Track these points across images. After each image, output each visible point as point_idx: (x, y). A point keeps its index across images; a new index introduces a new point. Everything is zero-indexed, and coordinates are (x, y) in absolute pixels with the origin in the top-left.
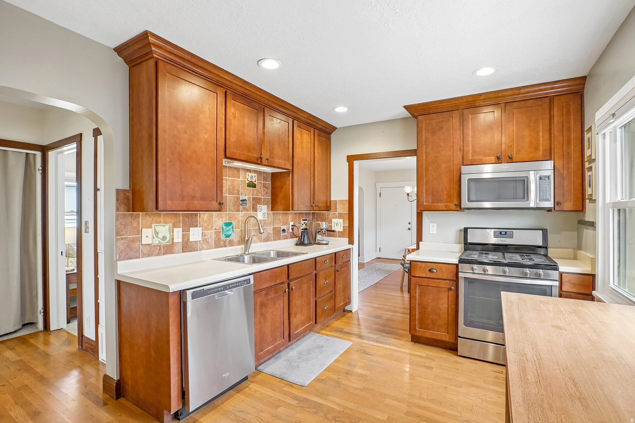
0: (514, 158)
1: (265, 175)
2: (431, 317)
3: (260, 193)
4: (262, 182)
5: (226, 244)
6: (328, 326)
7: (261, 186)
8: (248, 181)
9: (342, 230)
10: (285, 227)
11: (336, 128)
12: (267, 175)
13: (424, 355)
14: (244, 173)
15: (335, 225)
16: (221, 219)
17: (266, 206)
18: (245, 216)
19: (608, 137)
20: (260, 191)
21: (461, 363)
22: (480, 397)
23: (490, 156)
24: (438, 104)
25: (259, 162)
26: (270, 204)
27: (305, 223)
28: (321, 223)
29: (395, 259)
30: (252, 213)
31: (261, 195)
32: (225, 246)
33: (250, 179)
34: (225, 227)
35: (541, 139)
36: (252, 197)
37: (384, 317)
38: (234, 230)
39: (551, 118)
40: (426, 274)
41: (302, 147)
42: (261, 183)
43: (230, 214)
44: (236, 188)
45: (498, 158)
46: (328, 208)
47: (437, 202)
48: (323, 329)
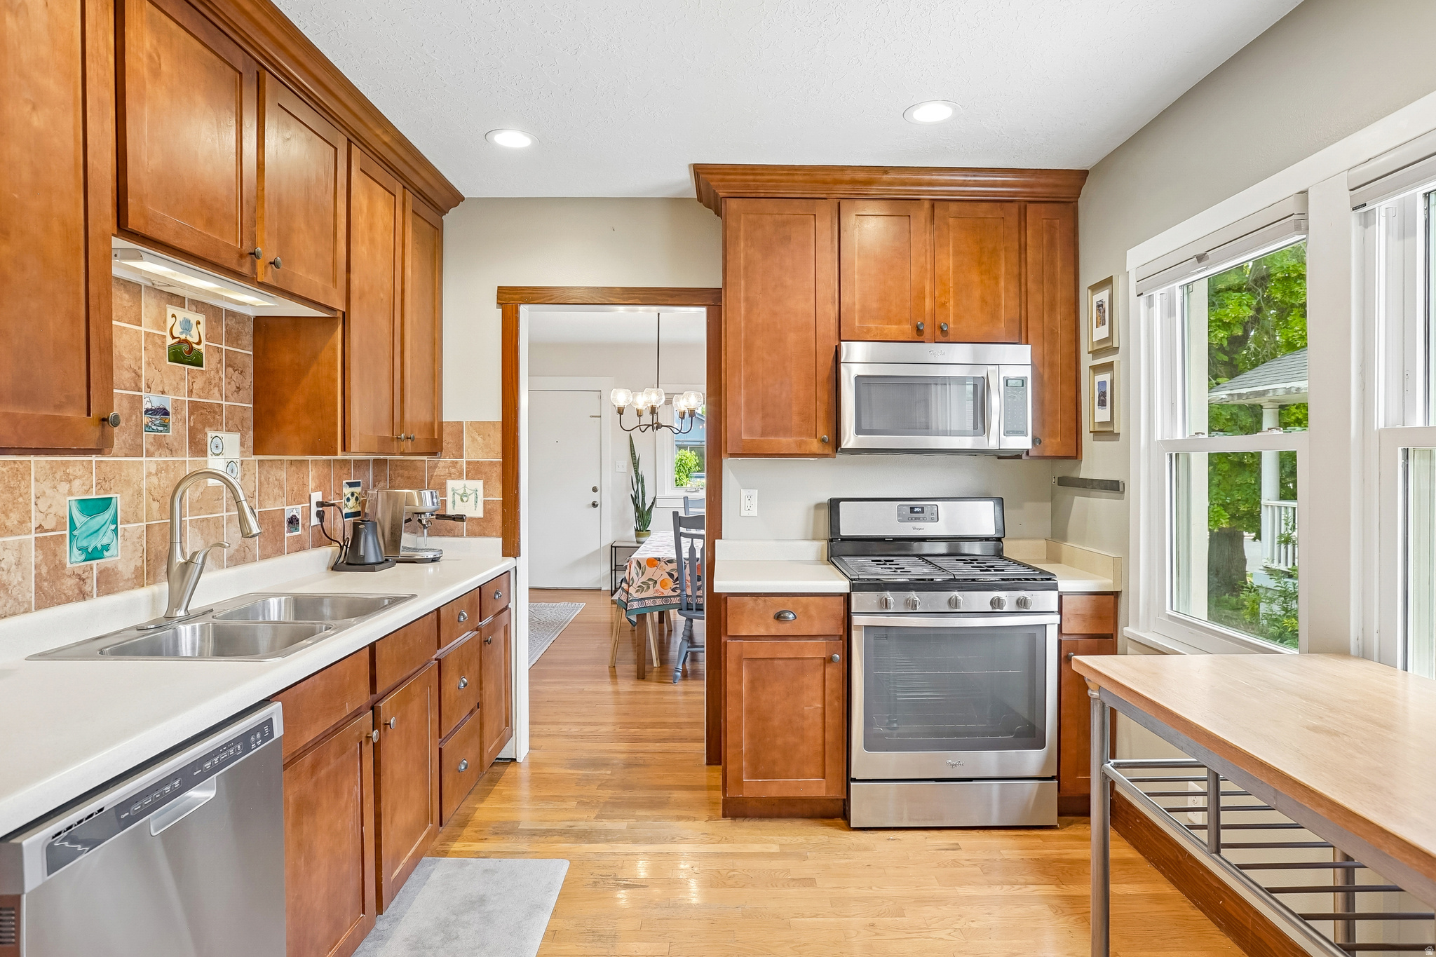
0: (951, 332)
1: (232, 322)
2: (779, 741)
3: (217, 389)
4: (224, 347)
5: (87, 588)
6: (463, 824)
7: (220, 361)
8: (174, 338)
9: (479, 513)
10: (295, 510)
11: (463, 199)
12: (239, 323)
13: (775, 848)
14: (158, 306)
15: (458, 498)
16: (64, 487)
17: (236, 437)
18: (164, 474)
19: (1157, 302)
20: (217, 380)
21: (866, 849)
22: (957, 926)
23: (899, 322)
24: (782, 175)
25: (245, 270)
26: (249, 429)
27: (356, 495)
28: (414, 492)
29: (557, 589)
30: (187, 459)
31: (217, 395)
32: (83, 596)
33: (181, 333)
34: (84, 519)
35: (1003, 296)
36: (187, 399)
37: (615, 762)
38: (119, 527)
39: (1022, 249)
40: (767, 627)
41: (372, 241)
42: (219, 350)
43: (103, 465)
44: (126, 363)
45: (919, 331)
46: (434, 448)
47: (776, 432)
48: (453, 838)
